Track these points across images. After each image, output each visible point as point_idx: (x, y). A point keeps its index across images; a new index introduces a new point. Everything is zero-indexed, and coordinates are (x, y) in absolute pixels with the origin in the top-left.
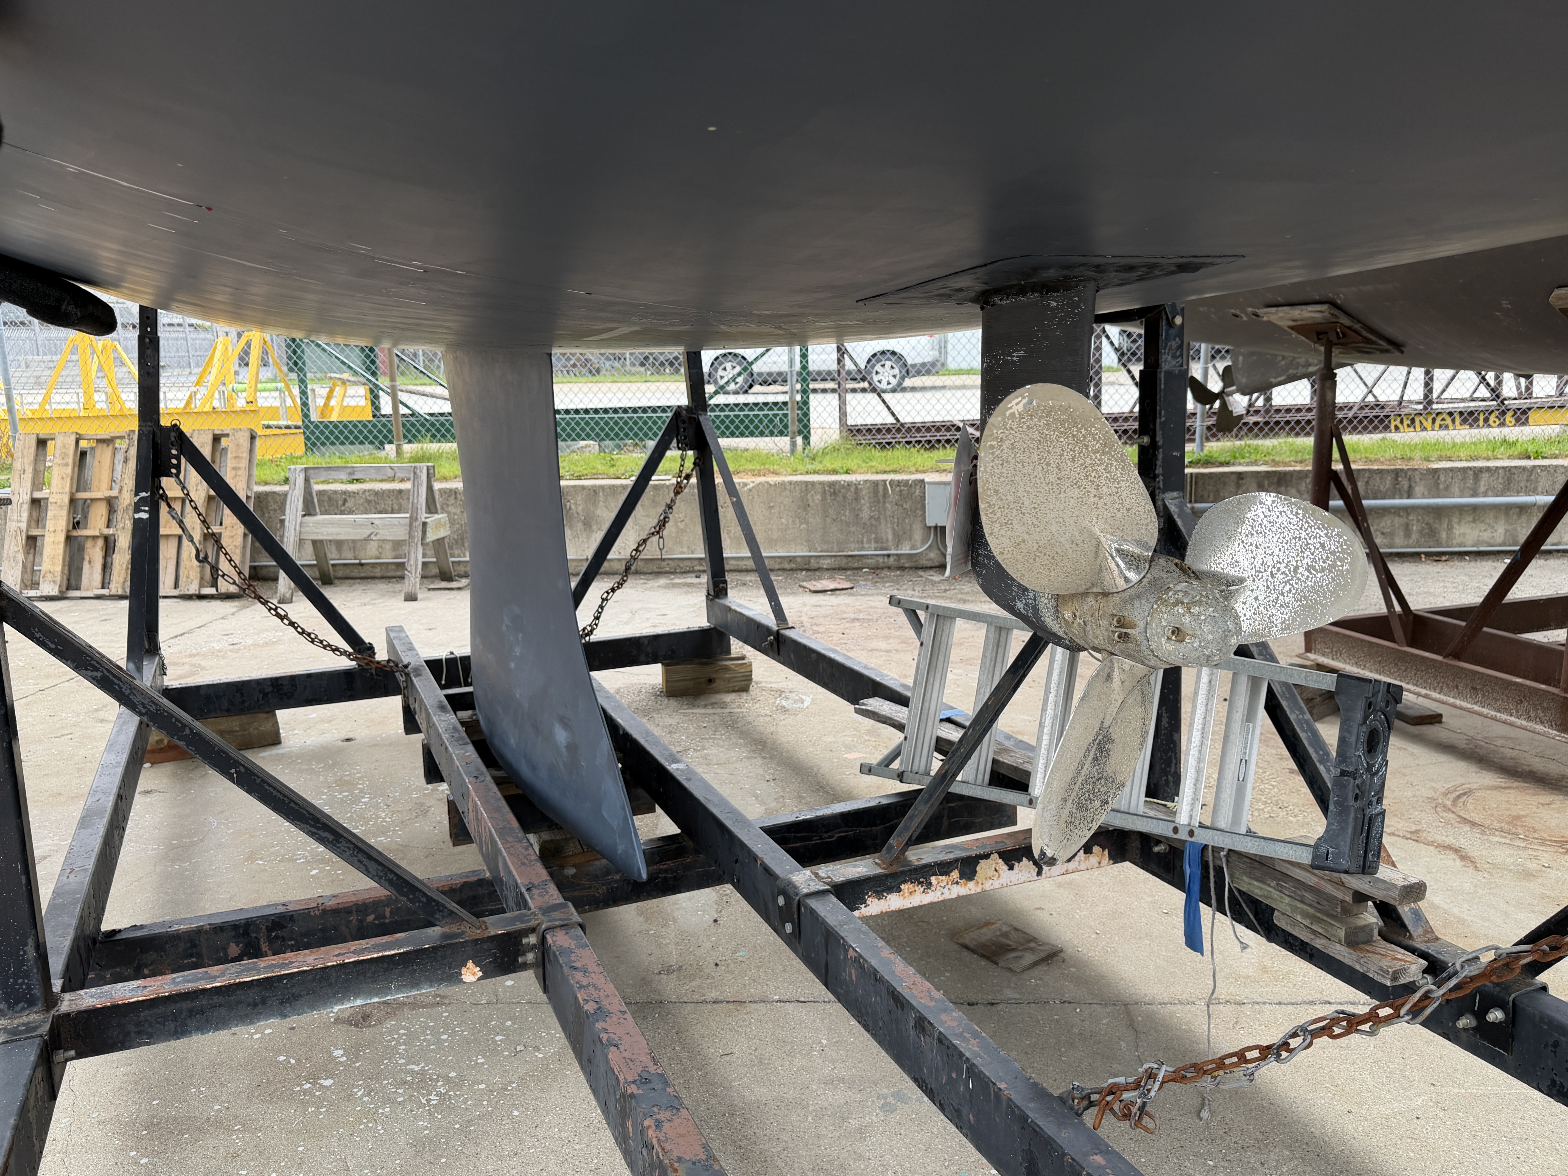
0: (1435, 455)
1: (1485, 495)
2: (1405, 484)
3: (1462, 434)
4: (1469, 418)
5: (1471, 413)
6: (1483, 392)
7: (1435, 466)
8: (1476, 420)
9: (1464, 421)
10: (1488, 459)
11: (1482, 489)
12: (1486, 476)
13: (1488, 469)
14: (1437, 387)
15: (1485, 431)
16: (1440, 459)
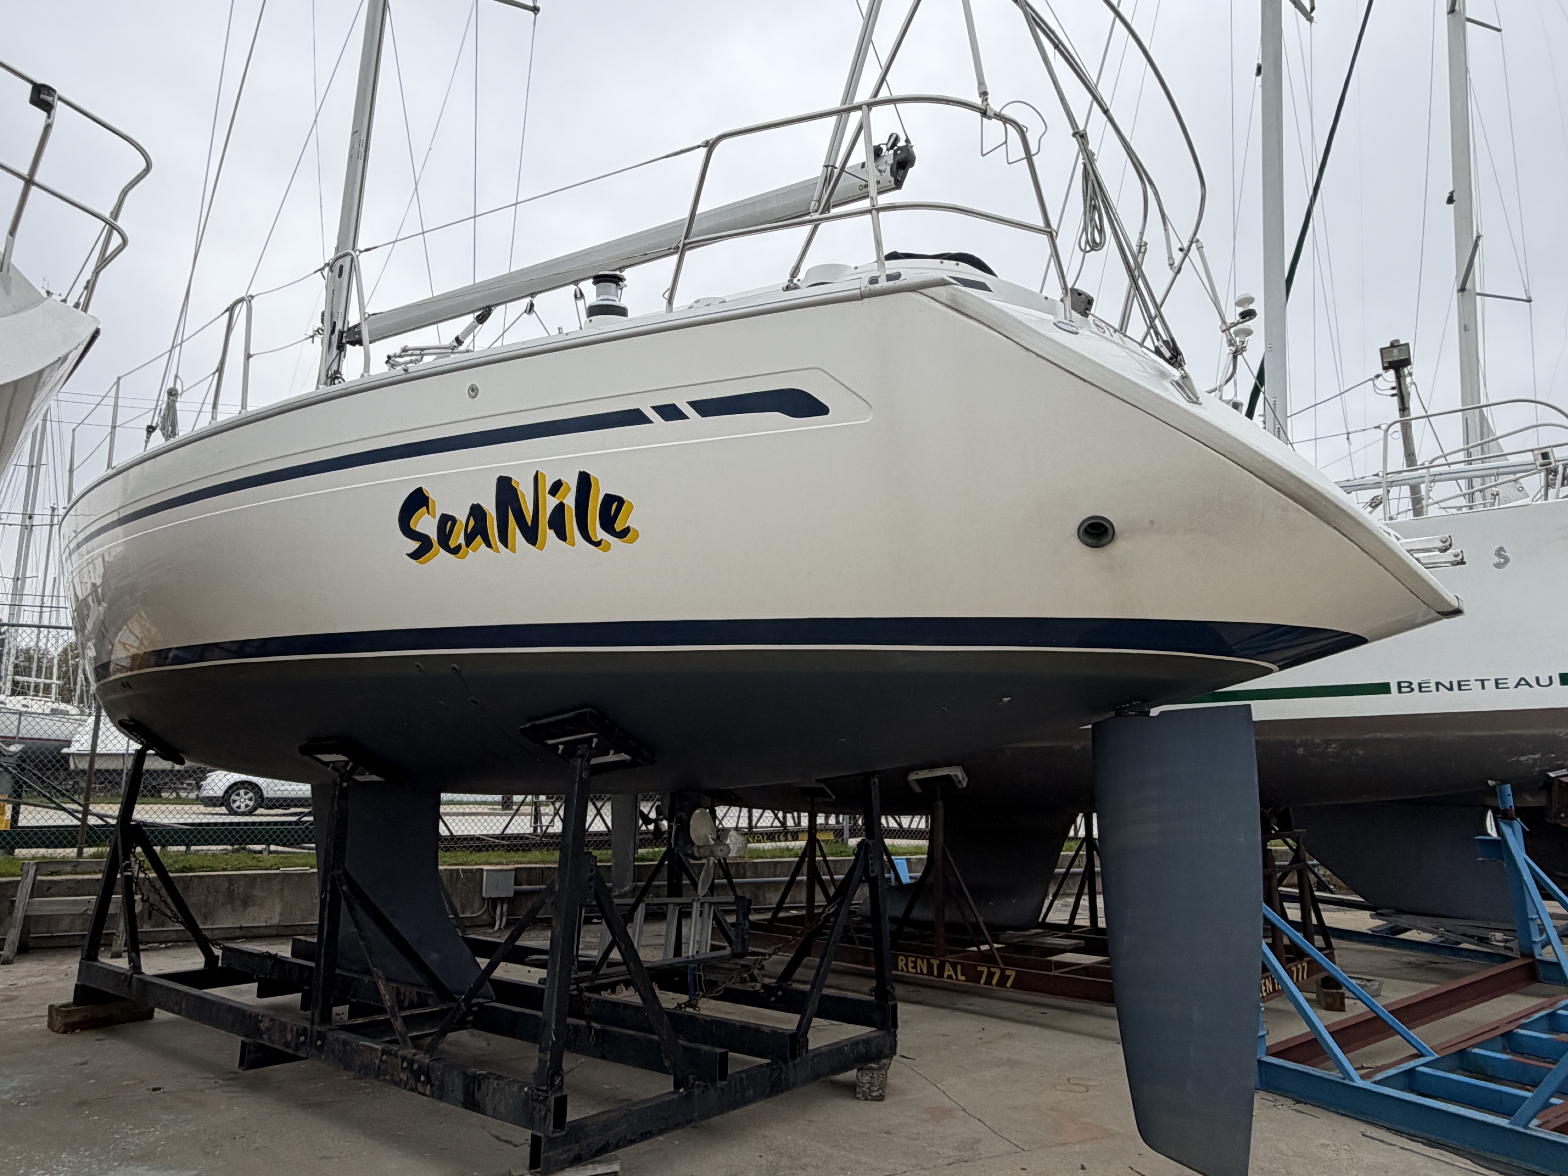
0: (755, 856)
1: (779, 876)
2: (742, 871)
3: (768, 845)
4: (771, 836)
5: (771, 834)
6: (776, 823)
7: (756, 861)
8: (774, 837)
9: (768, 839)
10: (780, 857)
11: (778, 873)
12: (779, 865)
13: (780, 862)
14: (755, 820)
15: (778, 844)
16: (758, 858)
